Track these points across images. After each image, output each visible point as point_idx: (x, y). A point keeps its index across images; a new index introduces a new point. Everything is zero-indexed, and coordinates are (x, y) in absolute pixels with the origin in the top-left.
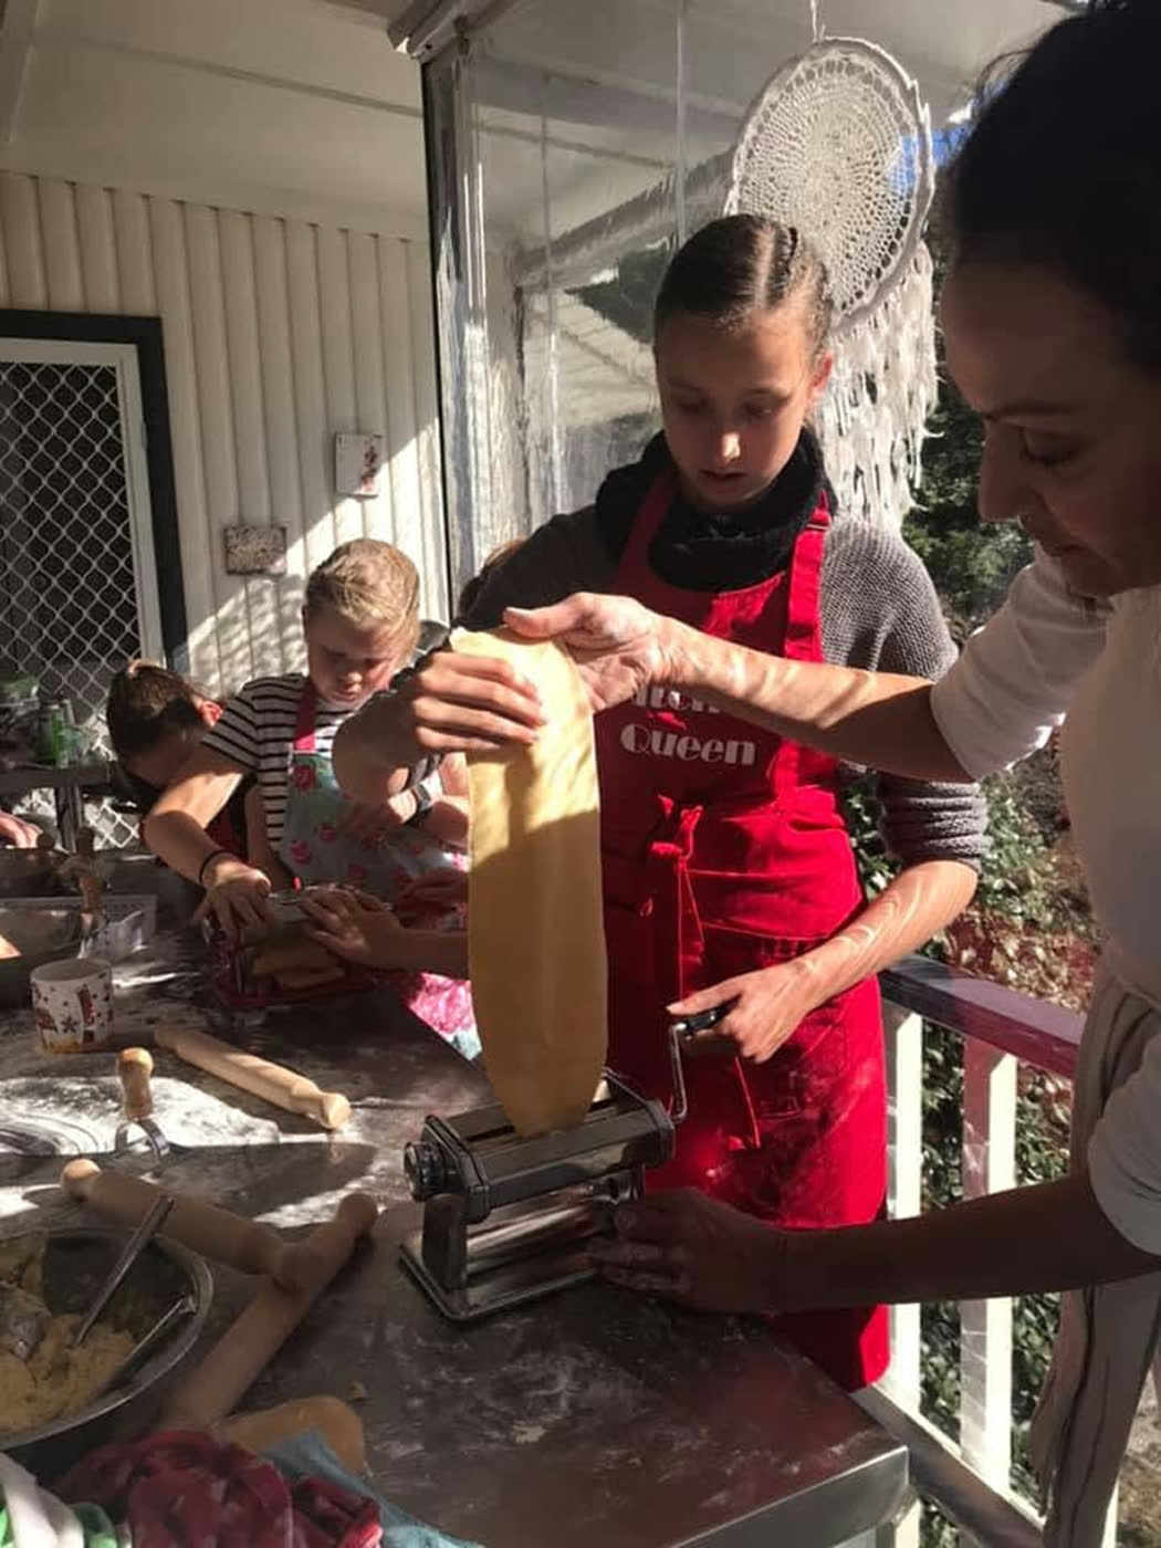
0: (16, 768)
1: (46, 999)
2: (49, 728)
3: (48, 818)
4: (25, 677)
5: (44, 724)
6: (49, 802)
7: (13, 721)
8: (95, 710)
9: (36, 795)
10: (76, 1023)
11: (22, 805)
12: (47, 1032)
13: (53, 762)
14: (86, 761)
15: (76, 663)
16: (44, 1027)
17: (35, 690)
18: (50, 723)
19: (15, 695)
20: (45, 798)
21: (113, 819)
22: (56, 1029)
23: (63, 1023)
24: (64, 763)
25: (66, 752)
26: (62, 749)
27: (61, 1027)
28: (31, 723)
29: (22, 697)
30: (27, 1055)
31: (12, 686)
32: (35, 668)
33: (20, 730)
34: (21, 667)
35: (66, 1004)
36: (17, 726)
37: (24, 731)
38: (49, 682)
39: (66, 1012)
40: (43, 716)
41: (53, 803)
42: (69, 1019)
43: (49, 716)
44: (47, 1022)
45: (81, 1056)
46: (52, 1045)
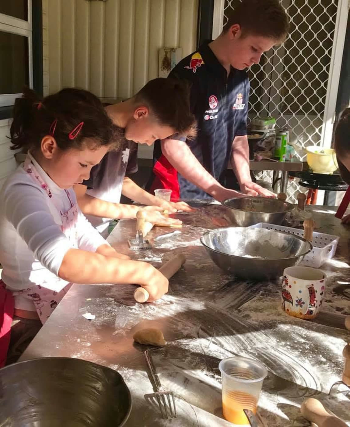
0: (262, 160)
1: (290, 287)
2: (280, 143)
3: (269, 183)
4: (271, 119)
5: (278, 141)
6: (270, 177)
7: (264, 138)
8: (298, 137)
9: (265, 172)
10: (304, 303)
11: (258, 176)
12: (286, 303)
13: (278, 159)
14: (292, 160)
15: (294, 115)
16: (285, 299)
17: (274, 125)
18: (281, 141)
19: (267, 127)
20: (268, 174)
21: (295, 188)
22: (292, 303)
23: (297, 301)
24: (283, 160)
25: (285, 155)
26: (284, 153)
27: (295, 303)
28: (273, 139)
29: (269, 128)
30: (274, 311)
31: (266, 122)
32: (276, 115)
33: (267, 143)
34: (270, 114)
35: (300, 292)
36: (266, 140)
37: (269, 143)
38: (281, 122)
39: (300, 296)
40: (279, 137)
41: (272, 177)
42: (300, 300)
43: (281, 137)
44: (287, 297)
45: (303, 320)
46: (288, 310)
